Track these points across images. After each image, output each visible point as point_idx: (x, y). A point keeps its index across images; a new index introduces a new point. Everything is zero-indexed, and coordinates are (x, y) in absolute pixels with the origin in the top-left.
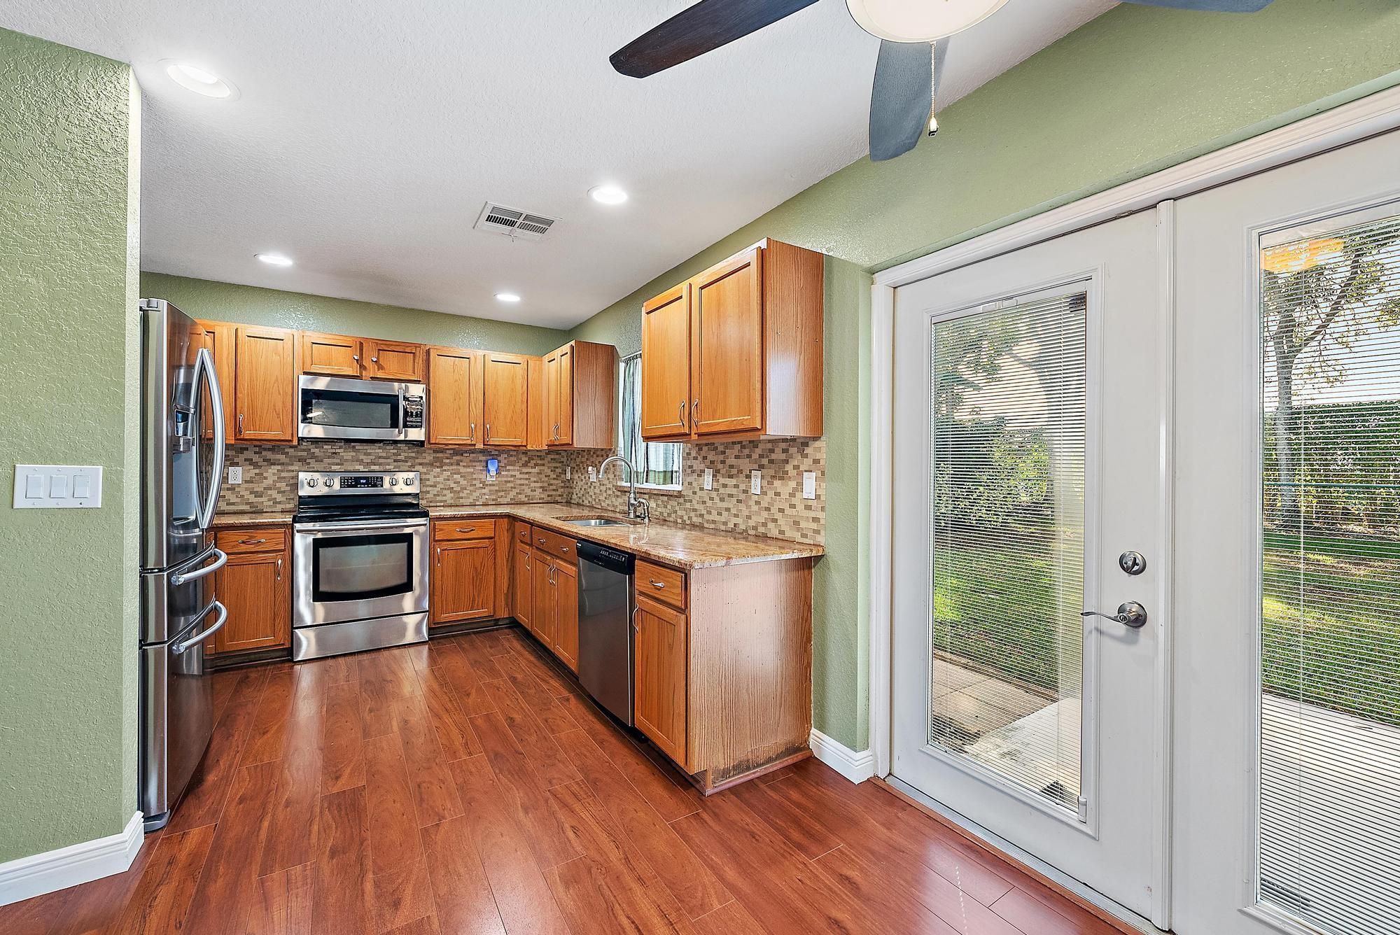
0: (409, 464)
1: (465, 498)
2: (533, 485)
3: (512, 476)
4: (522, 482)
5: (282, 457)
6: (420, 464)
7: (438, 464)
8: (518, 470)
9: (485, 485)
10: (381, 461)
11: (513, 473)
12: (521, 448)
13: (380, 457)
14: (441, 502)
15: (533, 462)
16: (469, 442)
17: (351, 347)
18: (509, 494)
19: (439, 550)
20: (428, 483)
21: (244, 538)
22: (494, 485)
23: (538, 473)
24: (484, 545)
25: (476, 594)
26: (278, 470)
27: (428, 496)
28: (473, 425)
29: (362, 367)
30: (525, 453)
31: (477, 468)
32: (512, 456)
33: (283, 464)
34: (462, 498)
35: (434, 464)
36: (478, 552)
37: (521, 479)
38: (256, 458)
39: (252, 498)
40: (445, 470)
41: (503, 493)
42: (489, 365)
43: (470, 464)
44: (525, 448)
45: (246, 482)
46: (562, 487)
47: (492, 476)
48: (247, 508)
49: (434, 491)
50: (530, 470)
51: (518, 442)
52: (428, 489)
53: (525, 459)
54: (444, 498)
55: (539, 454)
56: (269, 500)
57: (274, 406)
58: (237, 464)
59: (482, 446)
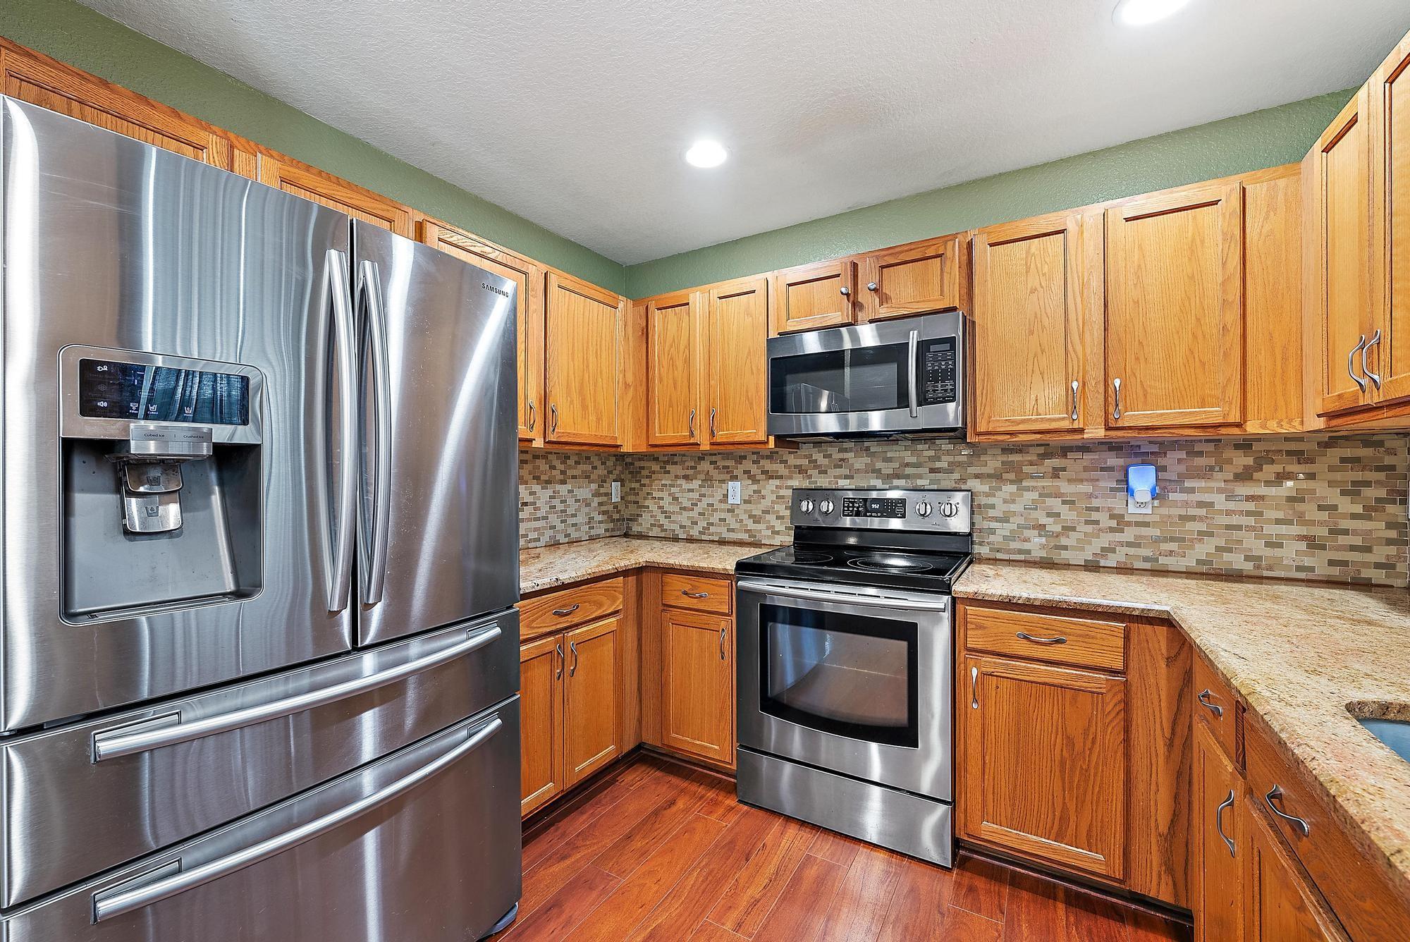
0: (956, 476)
1: (1074, 548)
2: (1272, 530)
3: (1201, 504)
4: (1235, 520)
5: (781, 469)
6: (977, 476)
7: (1012, 476)
8: (1220, 491)
9: (1121, 522)
10: (908, 471)
11: (1207, 498)
12: (1223, 431)
13: (907, 465)
14: (1020, 552)
15: (1270, 470)
16: (1066, 424)
17: (838, 276)
18: (1192, 548)
19: (975, 672)
20: (991, 513)
21: (687, 588)
22: (1146, 524)
23: (1291, 499)
24: (1091, 686)
25: (1072, 806)
26: (777, 487)
27: (992, 538)
28: (1075, 385)
29: (856, 305)
30: (1245, 445)
31: (1102, 484)
32: (1200, 454)
33: (781, 477)
34: (1065, 548)
35: (1005, 476)
36: (1074, 699)
37: (1229, 513)
38: (754, 470)
39: (751, 525)
40: (1028, 489)
41: (1173, 546)
42: (1120, 230)
43: (1085, 475)
44: (1236, 431)
45: (746, 502)
46: (1389, 542)
47: (1141, 505)
48: (745, 537)
49: (1003, 530)
50: (1261, 490)
51: (1213, 414)
52: (994, 525)
53: (1242, 460)
54: (1026, 546)
55: (1293, 446)
56: (768, 528)
57: (747, 392)
58: (734, 478)
59: (1100, 433)
